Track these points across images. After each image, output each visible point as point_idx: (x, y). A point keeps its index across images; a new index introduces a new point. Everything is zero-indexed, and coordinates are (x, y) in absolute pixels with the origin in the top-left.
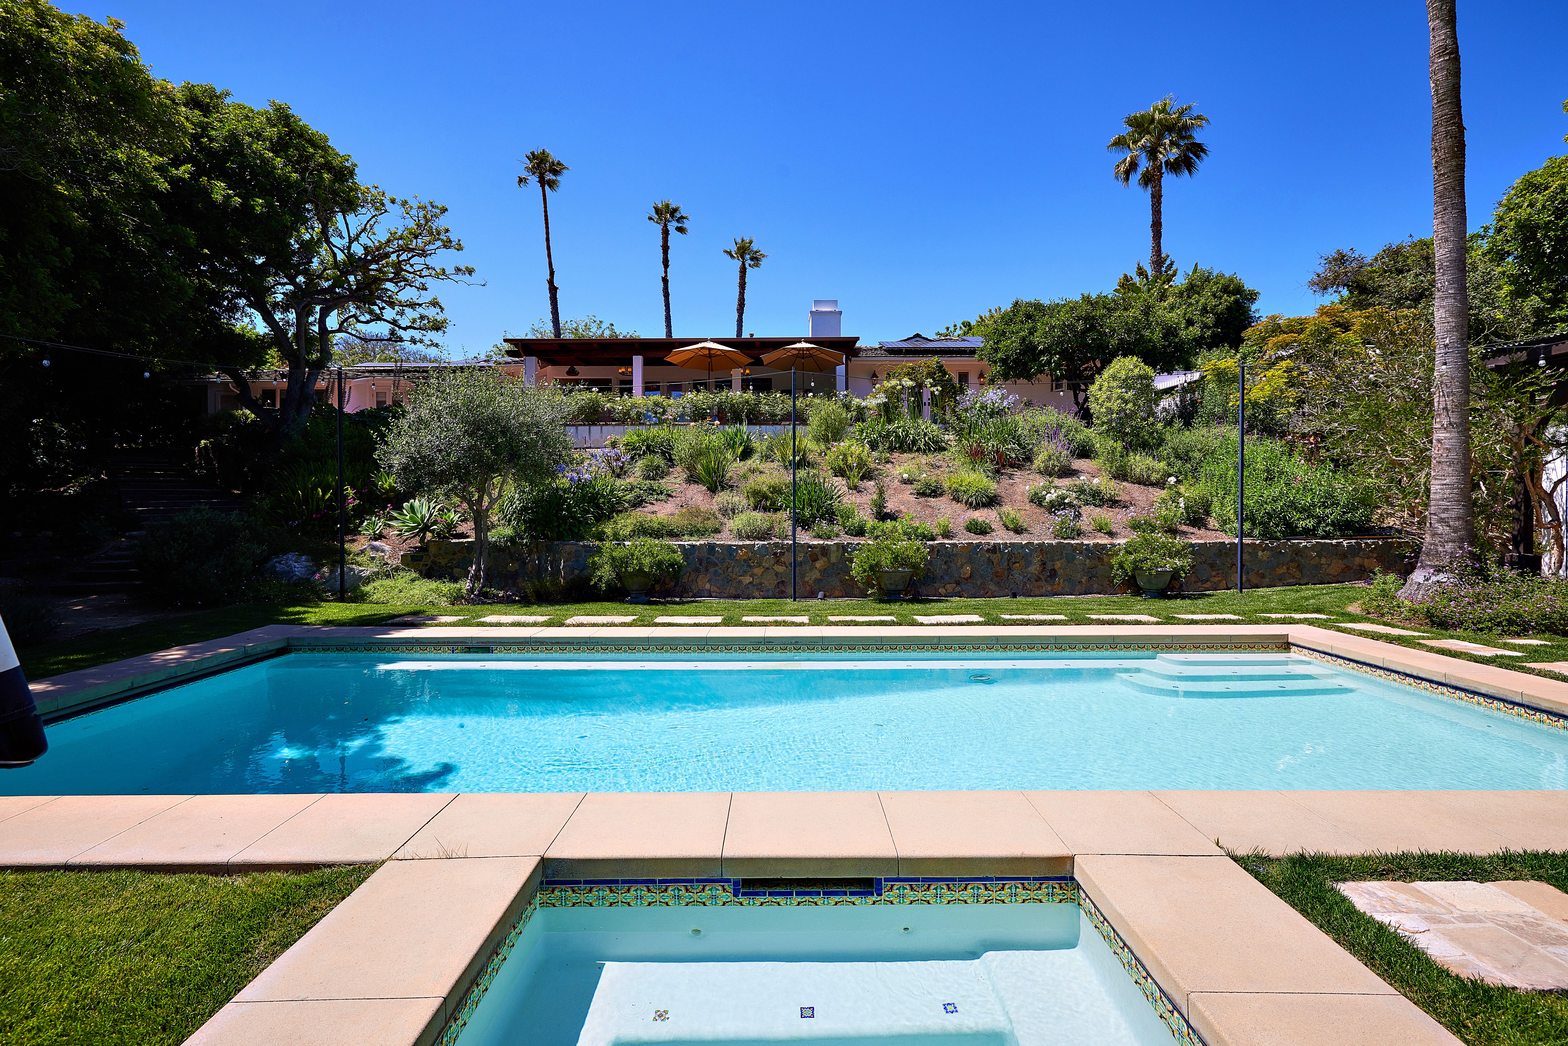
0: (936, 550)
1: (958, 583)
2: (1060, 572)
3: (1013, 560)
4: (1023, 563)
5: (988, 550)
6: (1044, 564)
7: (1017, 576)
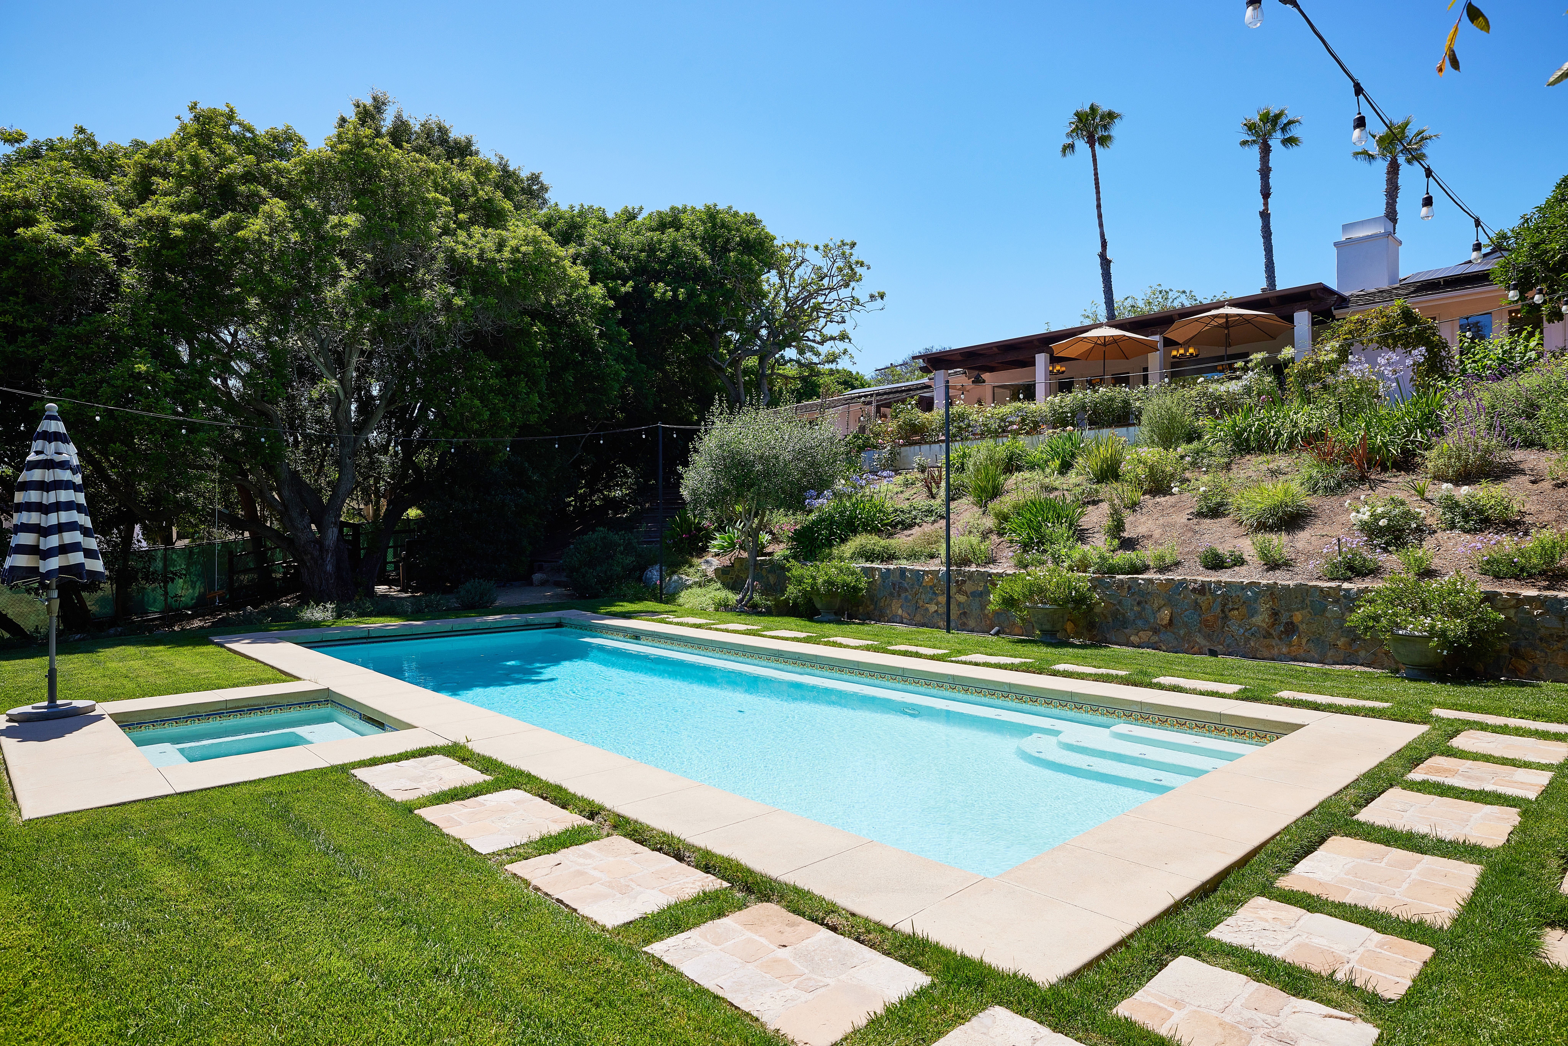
0: (1126, 586)
1: (1156, 631)
2: (1303, 627)
3: (1230, 606)
4: (1244, 610)
5: (1194, 589)
6: (1275, 614)
7: (1234, 627)
